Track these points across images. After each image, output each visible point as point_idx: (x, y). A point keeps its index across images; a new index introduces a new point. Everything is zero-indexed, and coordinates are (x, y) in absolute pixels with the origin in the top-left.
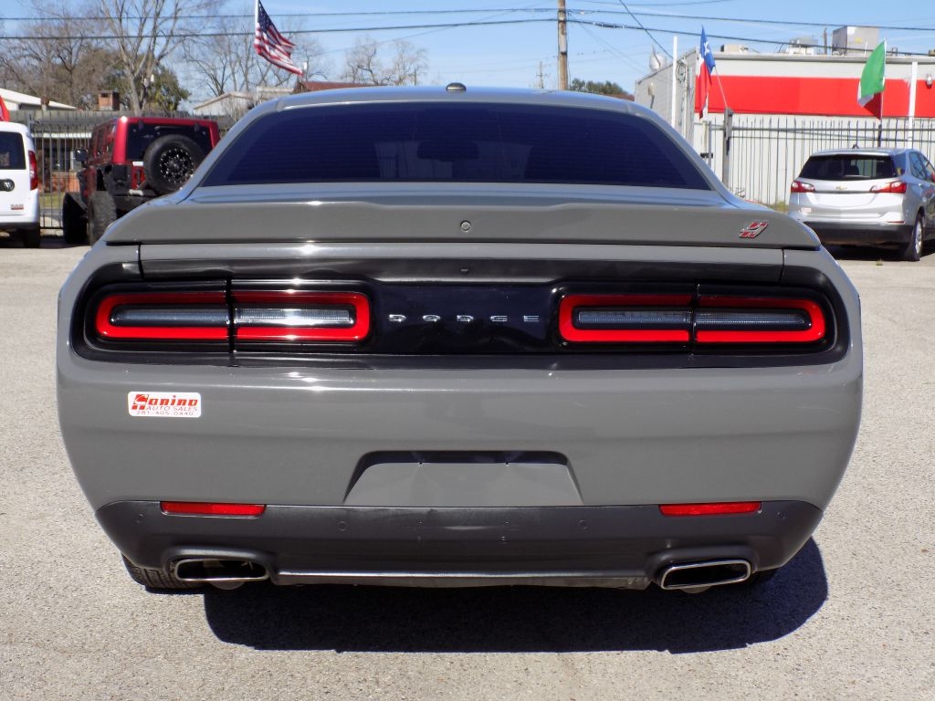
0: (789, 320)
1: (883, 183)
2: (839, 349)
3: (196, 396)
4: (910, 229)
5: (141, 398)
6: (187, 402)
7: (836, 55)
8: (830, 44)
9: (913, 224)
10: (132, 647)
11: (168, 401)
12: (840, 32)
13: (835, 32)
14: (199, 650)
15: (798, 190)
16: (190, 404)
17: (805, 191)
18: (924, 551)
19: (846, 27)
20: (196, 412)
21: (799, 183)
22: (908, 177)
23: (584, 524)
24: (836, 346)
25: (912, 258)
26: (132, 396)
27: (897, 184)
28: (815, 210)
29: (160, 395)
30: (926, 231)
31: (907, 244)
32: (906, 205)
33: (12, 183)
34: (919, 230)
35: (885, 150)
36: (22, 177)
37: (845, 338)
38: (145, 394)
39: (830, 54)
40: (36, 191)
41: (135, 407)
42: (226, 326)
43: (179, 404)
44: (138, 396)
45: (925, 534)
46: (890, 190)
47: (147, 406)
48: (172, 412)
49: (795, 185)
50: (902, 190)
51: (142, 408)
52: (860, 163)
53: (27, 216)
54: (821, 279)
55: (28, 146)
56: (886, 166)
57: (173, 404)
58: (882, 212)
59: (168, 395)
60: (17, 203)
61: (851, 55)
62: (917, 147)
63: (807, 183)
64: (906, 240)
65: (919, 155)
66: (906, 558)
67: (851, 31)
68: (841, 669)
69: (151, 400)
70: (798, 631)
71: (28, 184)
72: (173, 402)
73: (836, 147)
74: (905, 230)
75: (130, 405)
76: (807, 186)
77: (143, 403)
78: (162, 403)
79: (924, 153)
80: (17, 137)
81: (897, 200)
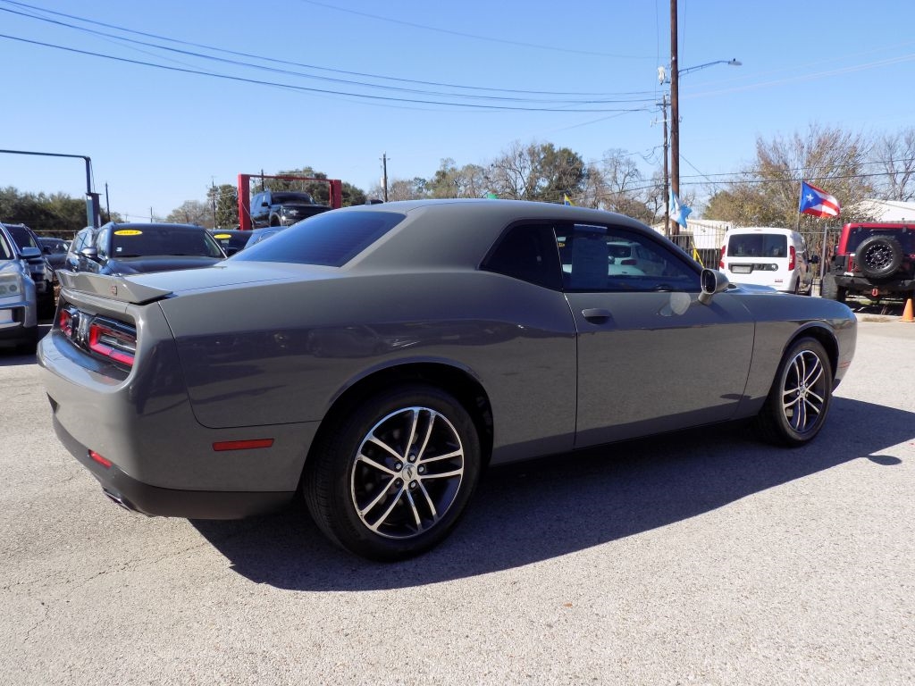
33: (777, 267)
36: (784, 262)
40: (792, 271)
55: (790, 242)
60: (779, 278)
71: (787, 266)
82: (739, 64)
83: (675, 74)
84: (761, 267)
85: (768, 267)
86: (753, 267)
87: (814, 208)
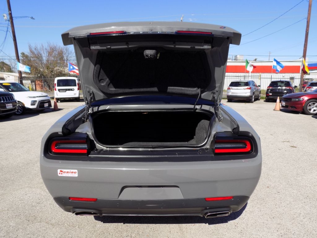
0: (241, 145)
1: (246, 87)
2: (254, 154)
3: (76, 171)
4: (252, 96)
5: (61, 171)
6: (74, 172)
7: (235, 61)
8: (234, 58)
9: (252, 95)
10: (71, 223)
11: (68, 172)
12: (236, 56)
13: (235, 56)
14: (87, 224)
15: (229, 89)
16: (75, 173)
17: (230, 89)
18: (268, 187)
19: (237, 56)
20: (76, 175)
21: (229, 87)
22: (251, 86)
23: (184, 204)
24: (254, 153)
25: (252, 102)
26: (59, 171)
27: (249, 88)
28: (232, 93)
29: (66, 170)
30: (255, 97)
31: (251, 99)
32: (251, 92)
33: (74, 89)
34: (253, 96)
35: (247, 80)
36: (76, 88)
37: (256, 150)
38: (62, 170)
39: (234, 61)
40: (79, 90)
41: (60, 174)
42: (86, 149)
43: (72, 173)
44: (60, 171)
45: (267, 181)
46: (248, 89)
47: (63, 173)
48: (70, 175)
49: (228, 88)
50: (250, 89)
51: (62, 174)
52: (241, 83)
53: (77, 96)
54: (250, 135)
55: (77, 82)
56: (247, 84)
57: (70, 173)
58: (246, 93)
59: (69, 170)
60: (75, 93)
61: (238, 61)
62: (252, 80)
63: (231, 87)
64: (251, 98)
65: (253, 81)
66: (264, 189)
67: (238, 56)
68: (253, 232)
69: (64, 172)
70: (240, 217)
71: (77, 89)
72: (70, 172)
73: (236, 80)
74: (251, 97)
75: (58, 173)
76: (231, 88)
77: (62, 173)
78: (67, 173)
79: (254, 81)
80: (75, 80)
81: (249, 91)
82: (34, 19)
83: (11, 18)
84: (69, 90)
85: (71, 90)
86: (66, 90)
87: (73, 70)
